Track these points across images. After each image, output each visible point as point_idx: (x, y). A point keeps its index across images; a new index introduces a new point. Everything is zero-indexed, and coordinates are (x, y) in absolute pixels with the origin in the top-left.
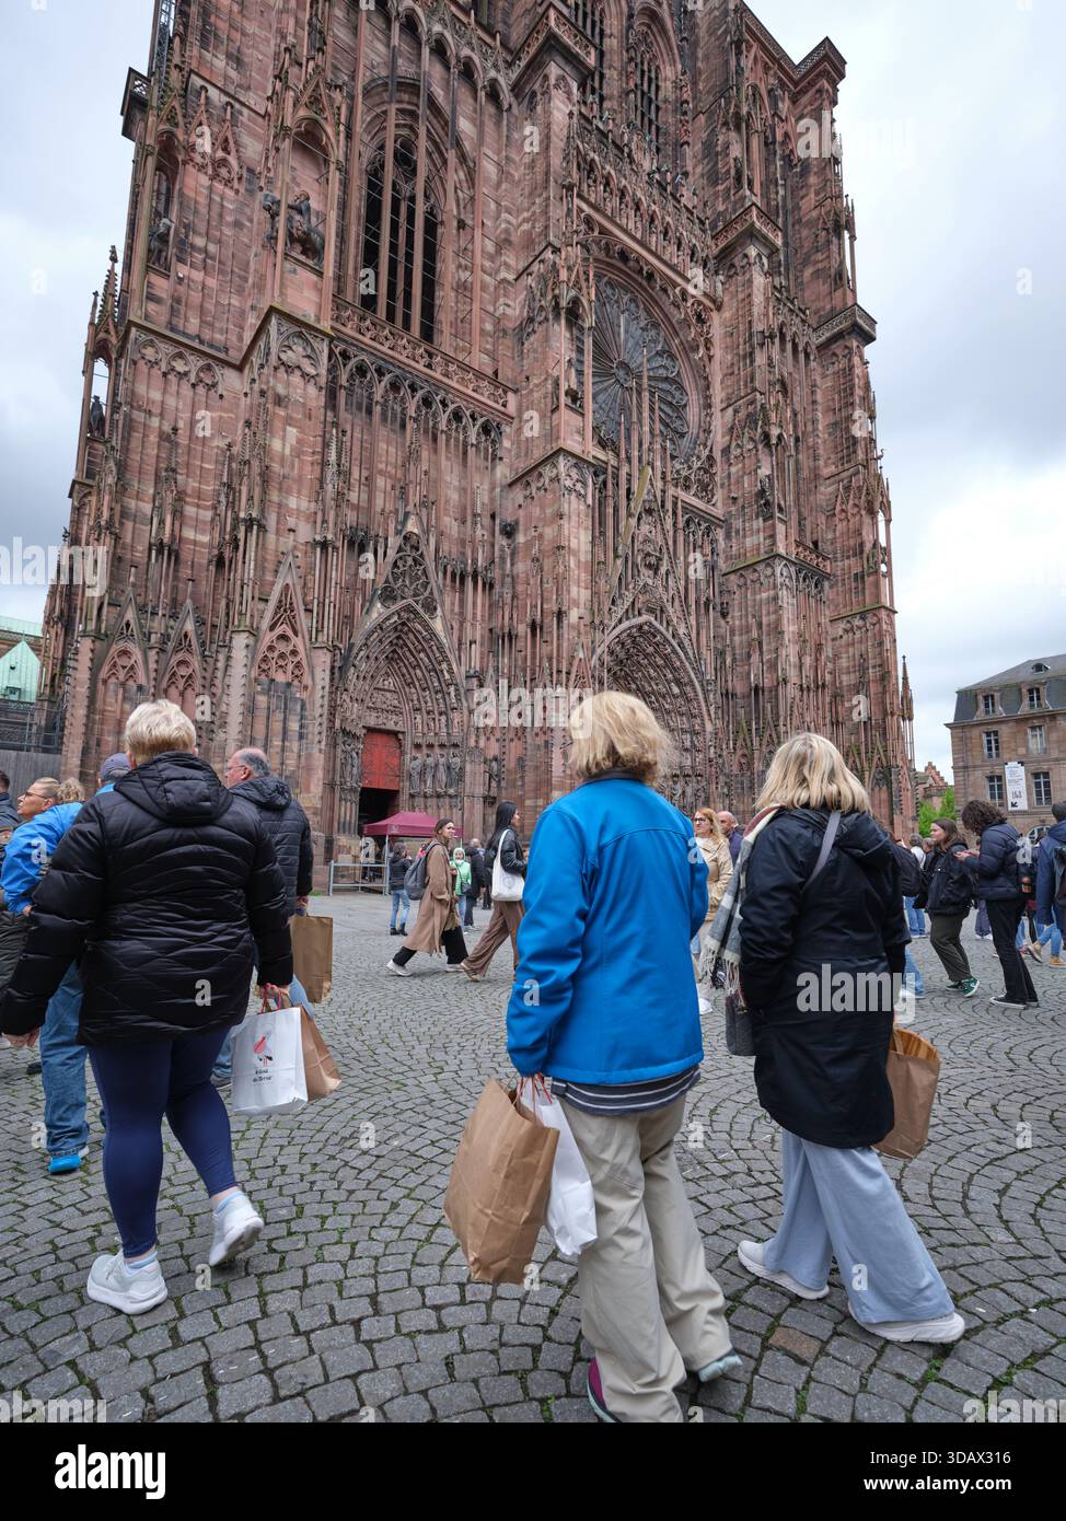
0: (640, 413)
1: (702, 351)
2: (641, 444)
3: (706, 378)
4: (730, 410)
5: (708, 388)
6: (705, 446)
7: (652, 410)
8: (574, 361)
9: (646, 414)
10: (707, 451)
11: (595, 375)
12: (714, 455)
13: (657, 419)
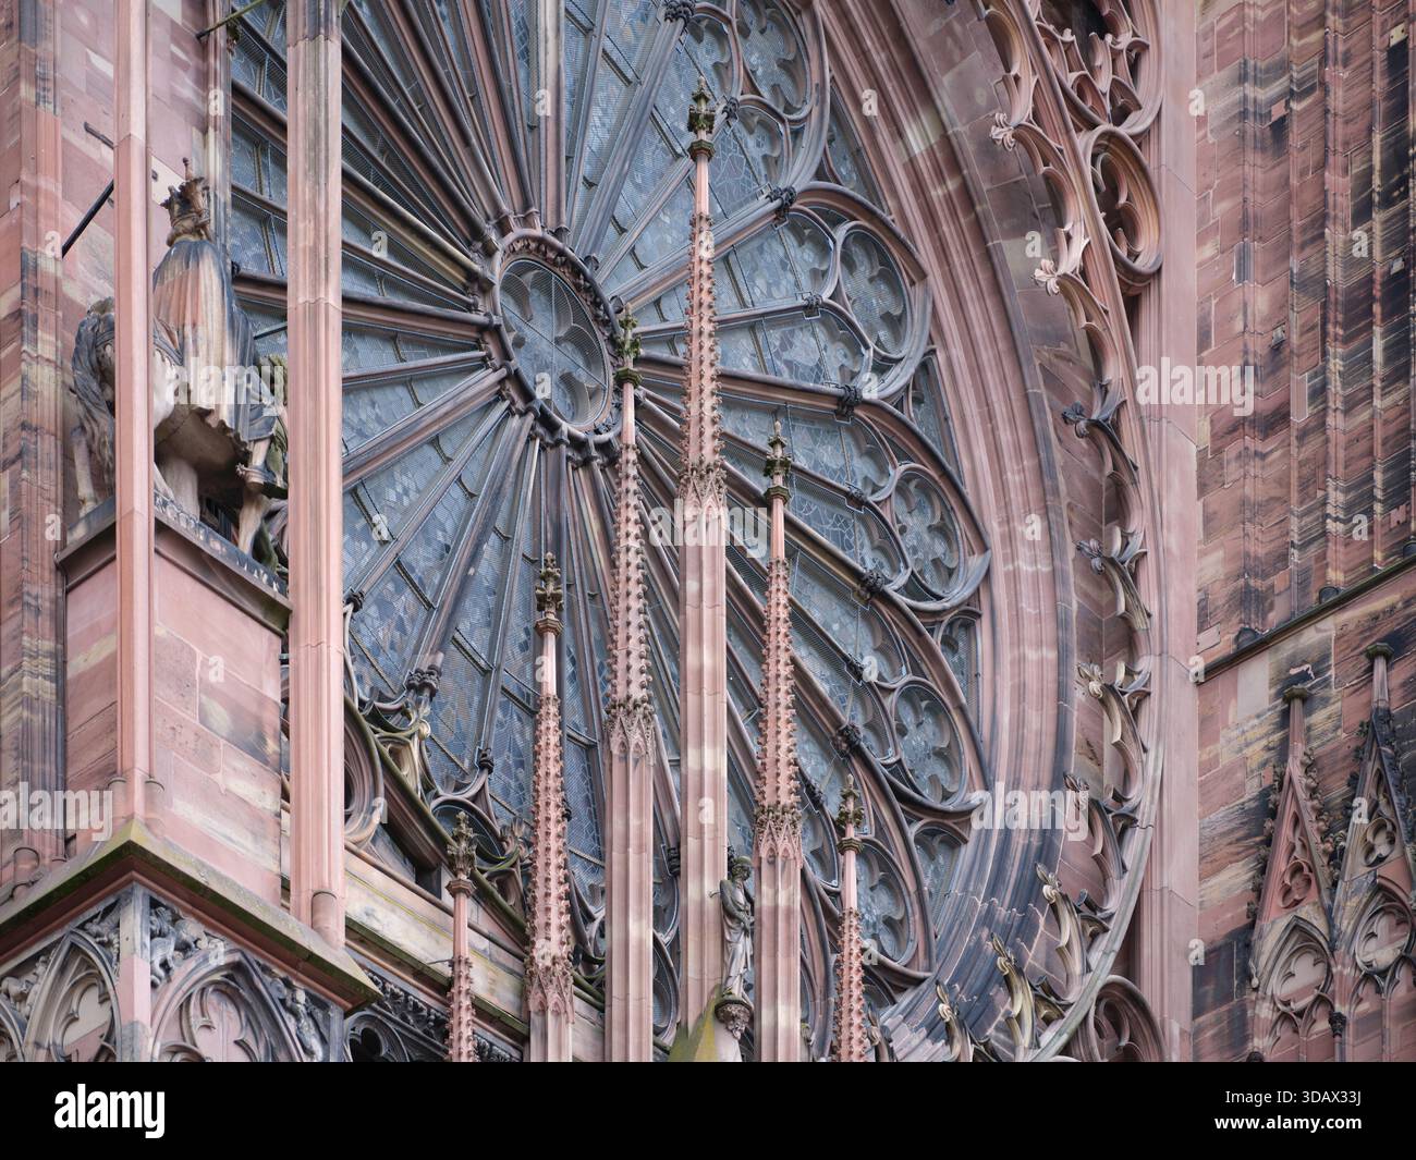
0: (668, 640)
1: (1082, 224)
2: (671, 869)
3: (1105, 433)
4: (1257, 681)
5: (1115, 503)
6: (1094, 927)
7: (747, 623)
8: (215, 205)
9: (708, 653)
10: (1103, 962)
11: (360, 320)
12: (1149, 991)
13: (781, 697)
